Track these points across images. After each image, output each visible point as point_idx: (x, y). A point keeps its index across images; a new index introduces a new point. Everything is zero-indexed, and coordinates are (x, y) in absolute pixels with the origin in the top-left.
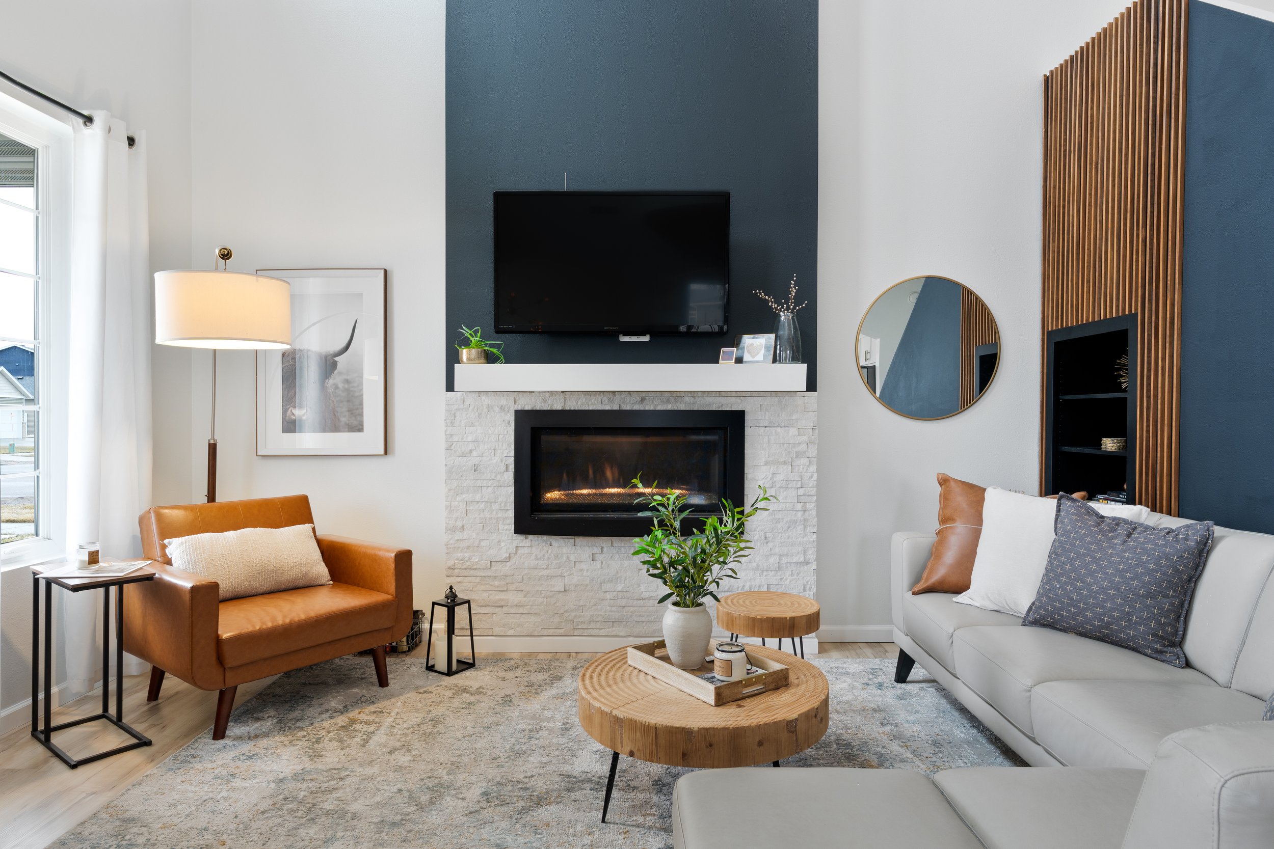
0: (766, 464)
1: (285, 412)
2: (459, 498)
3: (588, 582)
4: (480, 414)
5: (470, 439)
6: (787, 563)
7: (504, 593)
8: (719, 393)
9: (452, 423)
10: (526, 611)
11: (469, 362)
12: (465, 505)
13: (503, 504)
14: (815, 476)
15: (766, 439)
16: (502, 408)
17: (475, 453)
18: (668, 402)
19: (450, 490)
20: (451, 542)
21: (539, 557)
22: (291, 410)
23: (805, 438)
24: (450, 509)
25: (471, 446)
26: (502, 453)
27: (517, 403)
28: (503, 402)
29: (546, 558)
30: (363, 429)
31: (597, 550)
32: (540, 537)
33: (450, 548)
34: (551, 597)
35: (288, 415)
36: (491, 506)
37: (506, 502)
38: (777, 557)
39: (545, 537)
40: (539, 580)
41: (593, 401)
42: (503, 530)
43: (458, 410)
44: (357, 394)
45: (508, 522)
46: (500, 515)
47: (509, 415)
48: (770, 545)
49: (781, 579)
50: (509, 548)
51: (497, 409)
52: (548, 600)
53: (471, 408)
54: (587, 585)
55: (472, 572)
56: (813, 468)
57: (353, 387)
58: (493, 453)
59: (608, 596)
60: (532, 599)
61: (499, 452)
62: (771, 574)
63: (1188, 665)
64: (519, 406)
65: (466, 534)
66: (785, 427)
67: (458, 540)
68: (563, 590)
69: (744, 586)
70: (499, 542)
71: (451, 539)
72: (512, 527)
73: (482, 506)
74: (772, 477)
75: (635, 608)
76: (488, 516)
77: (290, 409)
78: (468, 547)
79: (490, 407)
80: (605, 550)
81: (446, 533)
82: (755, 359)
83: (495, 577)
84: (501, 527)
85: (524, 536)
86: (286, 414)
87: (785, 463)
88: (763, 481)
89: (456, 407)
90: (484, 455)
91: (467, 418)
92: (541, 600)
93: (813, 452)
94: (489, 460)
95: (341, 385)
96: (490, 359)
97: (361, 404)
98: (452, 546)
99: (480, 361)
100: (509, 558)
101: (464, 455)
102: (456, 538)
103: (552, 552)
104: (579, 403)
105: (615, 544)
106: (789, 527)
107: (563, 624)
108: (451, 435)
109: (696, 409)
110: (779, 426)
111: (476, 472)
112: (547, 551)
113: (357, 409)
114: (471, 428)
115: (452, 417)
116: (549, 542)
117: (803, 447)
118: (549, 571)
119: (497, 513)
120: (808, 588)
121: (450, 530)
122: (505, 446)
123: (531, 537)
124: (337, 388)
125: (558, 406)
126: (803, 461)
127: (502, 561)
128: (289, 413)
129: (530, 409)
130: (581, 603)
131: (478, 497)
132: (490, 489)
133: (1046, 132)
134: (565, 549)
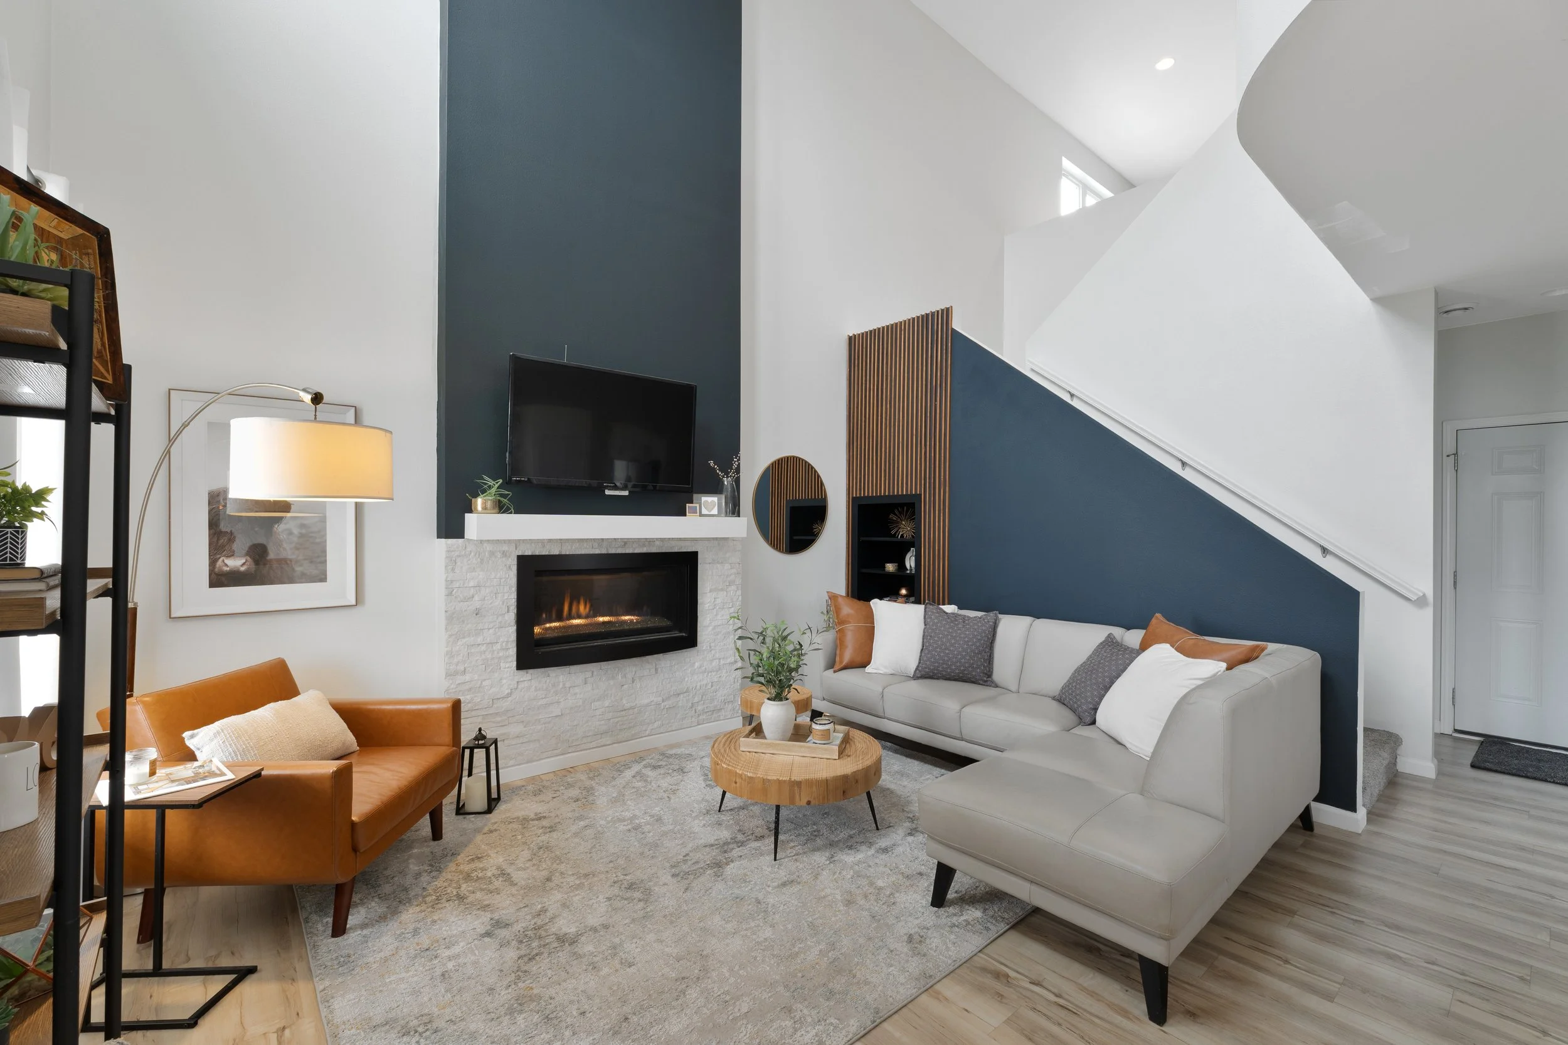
0: (710, 592)
1: (213, 563)
2: (459, 643)
3: (581, 703)
4: (482, 560)
5: (472, 584)
6: (724, 664)
7: (505, 727)
8: (680, 539)
9: (453, 570)
10: (527, 740)
11: (484, 511)
12: (466, 649)
13: (504, 644)
14: (740, 598)
15: (710, 573)
16: (504, 554)
17: (476, 598)
18: (644, 545)
19: (451, 636)
20: (452, 686)
21: (538, 688)
22: (223, 561)
23: (734, 571)
24: (450, 654)
25: (472, 591)
26: (504, 596)
27: (518, 549)
28: (505, 548)
29: (545, 688)
30: (326, 578)
31: (589, 674)
32: (539, 670)
33: (451, 693)
34: (549, 723)
35: (217, 566)
36: (492, 647)
37: (507, 642)
38: (717, 660)
39: (543, 670)
40: (538, 708)
41: (585, 545)
42: (505, 668)
43: (459, 556)
44: (318, 540)
45: (510, 660)
46: (501, 654)
47: (510, 560)
48: (713, 652)
49: (720, 677)
50: (510, 685)
51: (499, 555)
52: (547, 725)
53: (472, 554)
54: (580, 706)
55: (474, 713)
56: (739, 592)
57: (312, 532)
58: (494, 597)
59: (598, 713)
60: (532, 728)
61: (500, 595)
62: (714, 674)
63: (997, 686)
64: (520, 551)
65: (467, 677)
66: (722, 563)
67: (459, 684)
68: (560, 714)
69: (696, 686)
70: (501, 679)
71: (451, 684)
72: (515, 664)
73: (483, 648)
74: (714, 601)
75: (619, 719)
76: (489, 656)
77: (221, 559)
78: (470, 690)
79: (492, 553)
80: (595, 673)
81: (445, 678)
82: (711, 513)
83: (497, 714)
84: (502, 665)
85: (525, 671)
86: (215, 565)
87: (722, 590)
88: (709, 604)
89: (457, 553)
90: (486, 598)
91: (468, 564)
92: (539, 727)
93: (738, 581)
94: (491, 603)
95: (296, 531)
96: (501, 508)
97: (324, 551)
98: (454, 691)
99: (492, 511)
100: (509, 695)
101: (465, 600)
102: (457, 683)
103: (549, 682)
104: (573, 548)
105: (603, 668)
106: (725, 637)
107: (559, 745)
108: (452, 581)
109: (664, 551)
110: (718, 563)
111: (478, 616)
112: (546, 682)
113: (318, 557)
114: (473, 573)
115: (452, 562)
116: (547, 674)
117: (733, 577)
118: (547, 699)
119: (498, 653)
120: (736, 681)
121: (451, 675)
122: (506, 589)
123: (531, 671)
124: (291, 533)
125: (556, 552)
126: (733, 587)
127: (503, 698)
128: (219, 563)
129: (530, 554)
130: (575, 723)
131: (479, 640)
132: (491, 631)
133: (850, 371)
134: (561, 678)
